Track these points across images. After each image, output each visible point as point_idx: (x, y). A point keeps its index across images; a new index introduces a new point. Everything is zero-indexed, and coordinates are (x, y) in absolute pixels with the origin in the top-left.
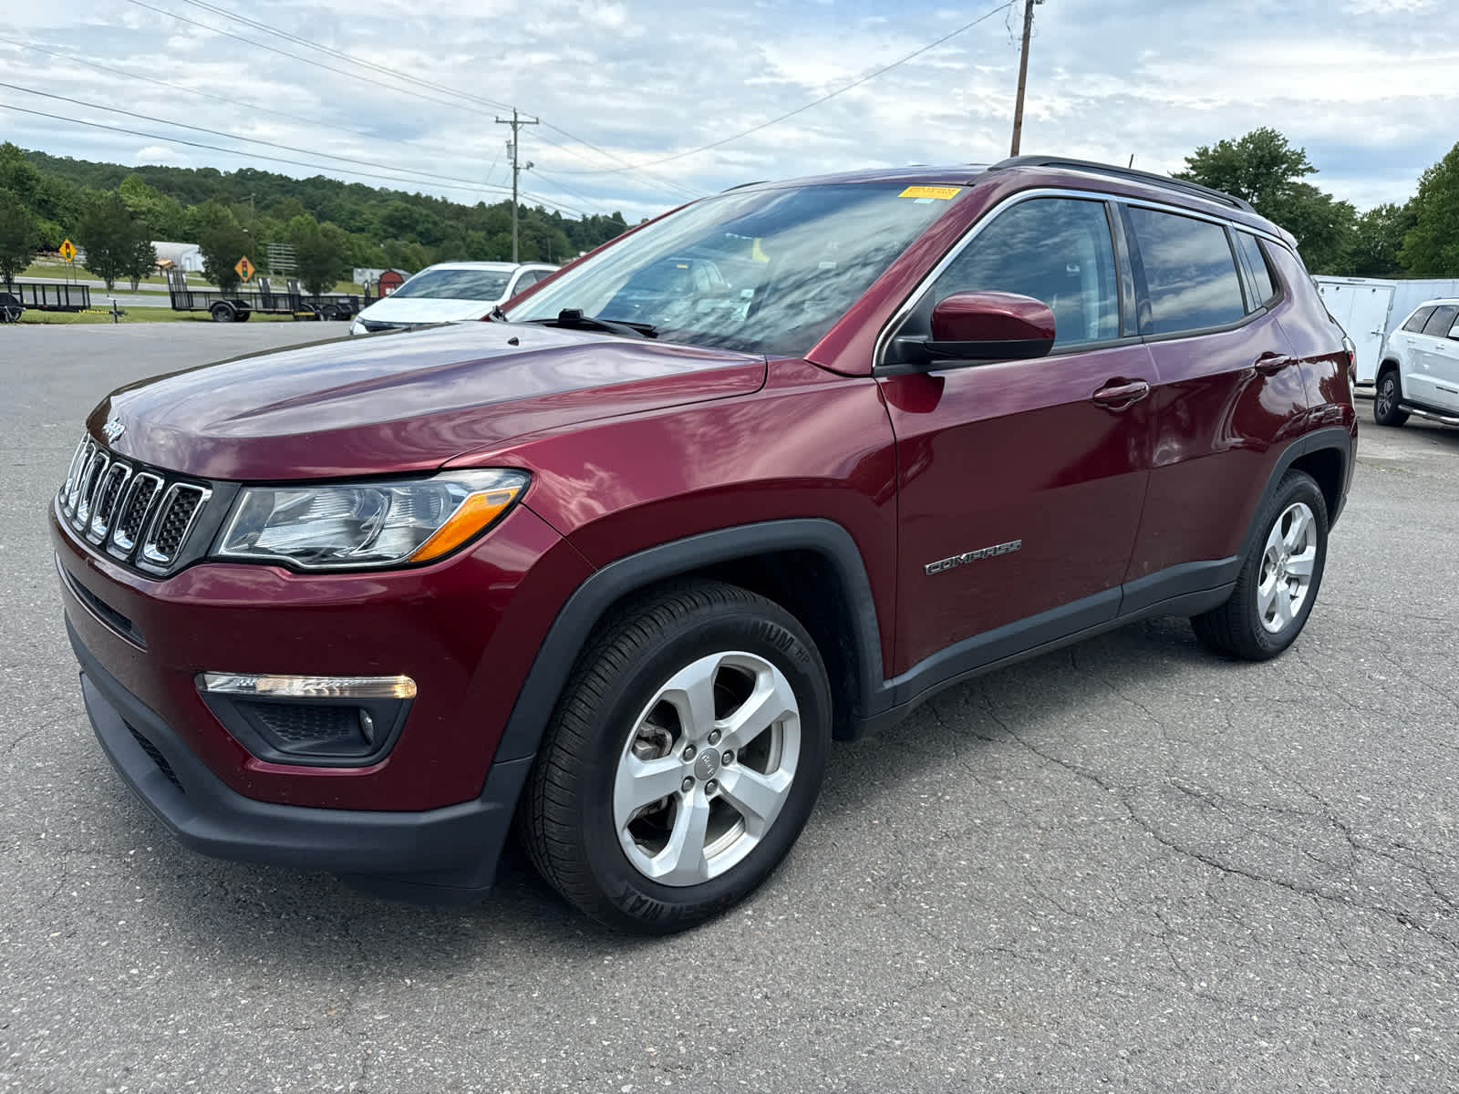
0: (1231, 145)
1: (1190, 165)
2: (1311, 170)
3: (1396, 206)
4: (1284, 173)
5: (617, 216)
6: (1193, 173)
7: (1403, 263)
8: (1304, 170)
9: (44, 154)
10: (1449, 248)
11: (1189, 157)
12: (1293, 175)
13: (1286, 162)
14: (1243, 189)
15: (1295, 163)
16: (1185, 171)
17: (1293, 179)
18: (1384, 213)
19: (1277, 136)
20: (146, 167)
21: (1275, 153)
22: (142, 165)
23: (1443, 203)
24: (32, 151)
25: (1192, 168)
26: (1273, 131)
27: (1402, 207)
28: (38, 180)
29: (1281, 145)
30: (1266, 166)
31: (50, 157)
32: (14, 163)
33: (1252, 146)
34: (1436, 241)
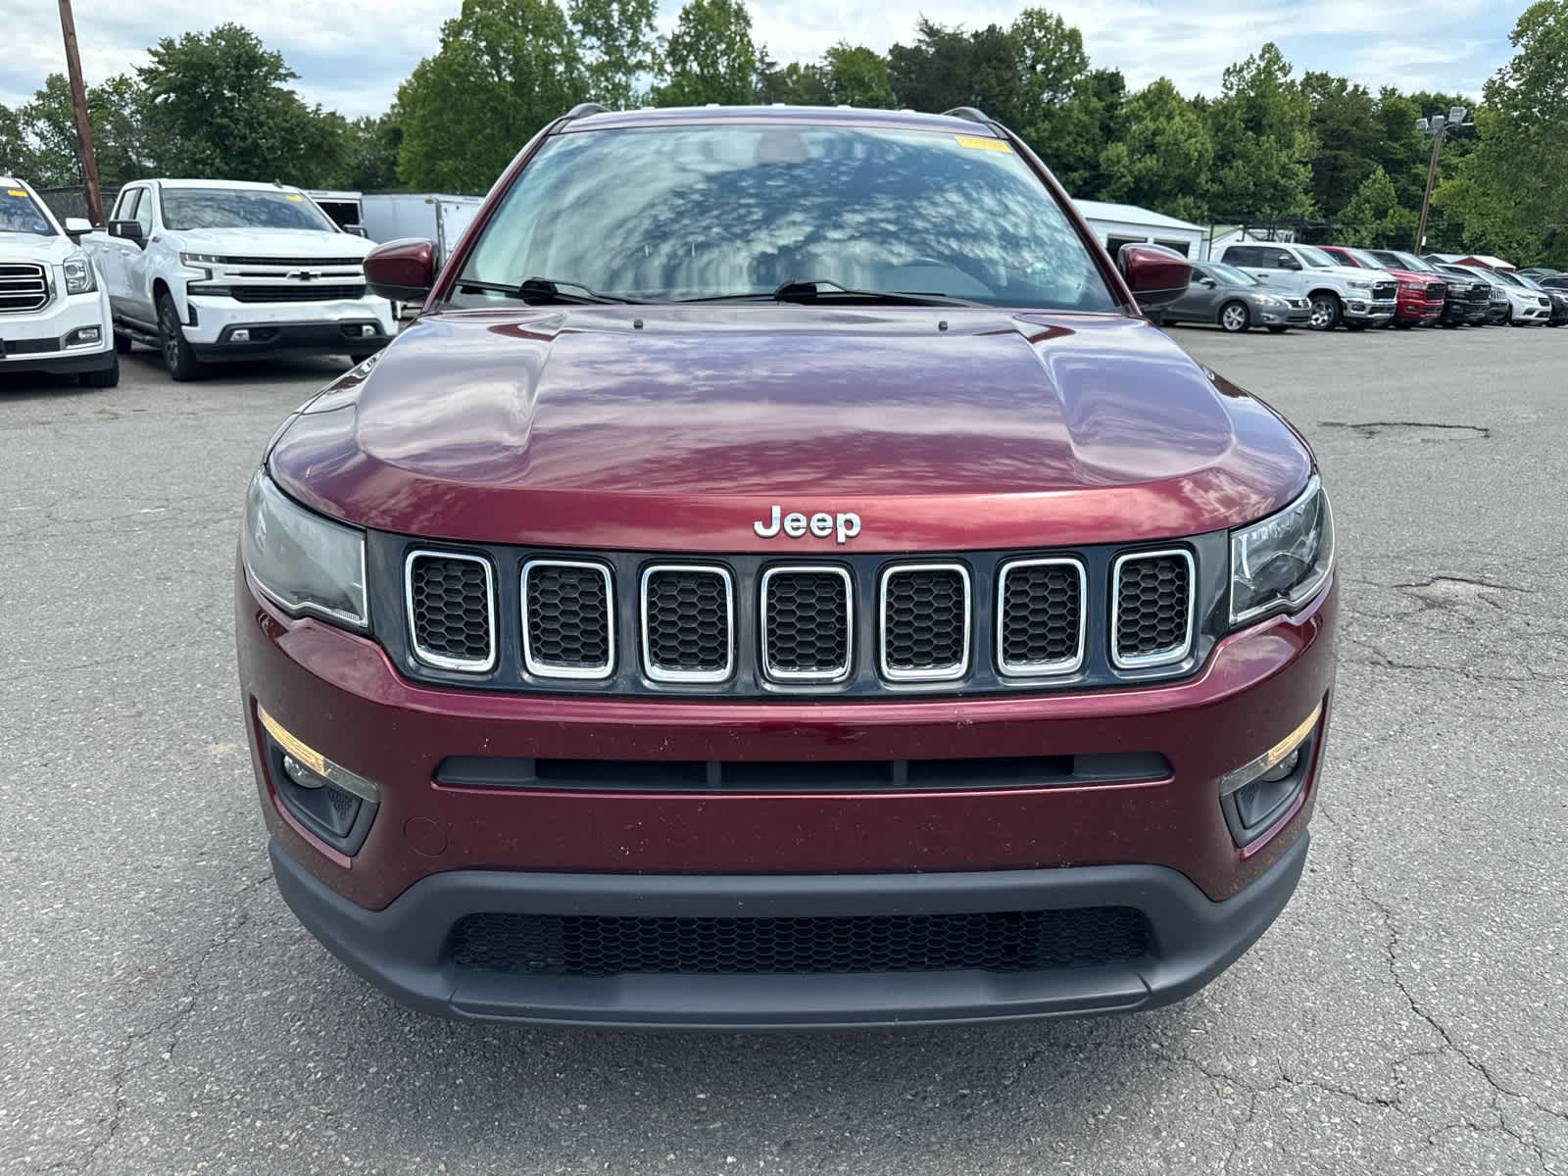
0: (199, 40)
1: (156, 59)
2: (292, 75)
3: (372, 119)
4: (266, 77)
6: (162, 68)
7: (402, 179)
8: (286, 75)
10: (442, 164)
11: (153, 49)
12: (275, 79)
13: (266, 65)
14: (226, 92)
15: (274, 65)
16: (152, 66)
17: (276, 84)
18: (362, 125)
19: (249, 35)
21: (252, 54)
23: (424, 119)
25: (159, 63)
26: (242, 28)
27: (378, 121)
29: (256, 45)
30: (246, 66)
33: (223, 43)
34: (427, 156)
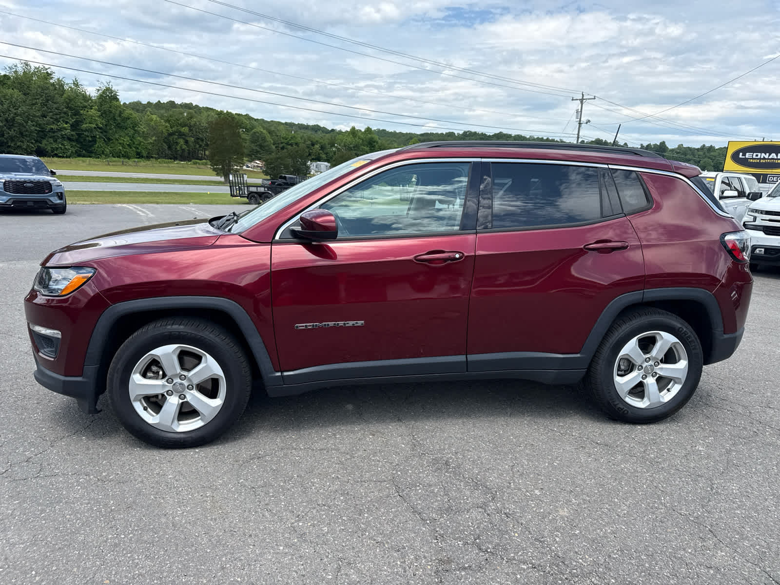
5: (663, 143)
9: (385, 130)
20: (425, 133)
22: (422, 133)
24: (381, 129)
28: (377, 143)
31: (388, 132)
32: (369, 136)
